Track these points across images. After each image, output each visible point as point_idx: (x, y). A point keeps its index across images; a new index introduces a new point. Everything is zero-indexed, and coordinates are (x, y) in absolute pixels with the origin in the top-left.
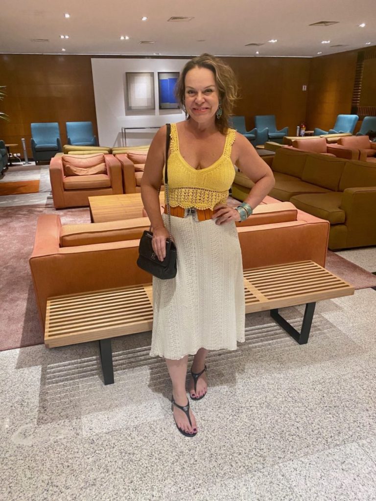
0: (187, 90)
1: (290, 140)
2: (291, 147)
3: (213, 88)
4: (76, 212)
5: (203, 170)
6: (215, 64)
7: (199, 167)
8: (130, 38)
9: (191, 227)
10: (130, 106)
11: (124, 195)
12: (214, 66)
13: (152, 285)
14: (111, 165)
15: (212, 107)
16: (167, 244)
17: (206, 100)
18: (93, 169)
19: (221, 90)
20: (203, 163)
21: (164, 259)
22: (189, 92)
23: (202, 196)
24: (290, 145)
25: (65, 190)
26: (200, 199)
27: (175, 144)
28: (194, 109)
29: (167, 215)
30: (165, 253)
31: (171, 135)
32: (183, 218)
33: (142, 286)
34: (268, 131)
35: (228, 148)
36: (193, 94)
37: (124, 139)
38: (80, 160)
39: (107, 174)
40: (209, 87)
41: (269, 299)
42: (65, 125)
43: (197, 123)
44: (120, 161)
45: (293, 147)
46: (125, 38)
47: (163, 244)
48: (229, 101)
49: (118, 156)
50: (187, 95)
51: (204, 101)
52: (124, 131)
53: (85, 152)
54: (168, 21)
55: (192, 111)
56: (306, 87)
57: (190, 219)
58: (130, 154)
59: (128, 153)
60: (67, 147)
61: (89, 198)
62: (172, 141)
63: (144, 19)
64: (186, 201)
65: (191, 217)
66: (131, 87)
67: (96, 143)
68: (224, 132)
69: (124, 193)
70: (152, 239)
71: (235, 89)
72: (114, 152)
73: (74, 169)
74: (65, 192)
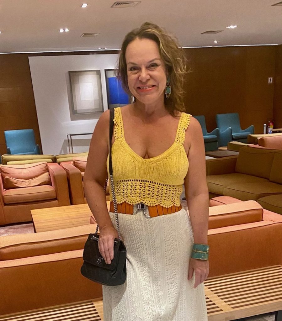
0: (129, 66)
1: (256, 138)
2: (257, 146)
3: (158, 62)
4: (18, 228)
5: (151, 160)
6: (157, 32)
7: (147, 156)
8: (70, 31)
9: (142, 225)
10: (75, 109)
11: (72, 206)
12: (158, 36)
13: (102, 299)
14: (55, 174)
15: (158, 84)
16: (115, 244)
17: (151, 76)
18: (35, 179)
19: (167, 63)
20: (151, 152)
21: (112, 261)
22: (131, 70)
23: (152, 190)
24: (255, 144)
25: (5, 205)
26: (149, 194)
27: (119, 130)
28: (139, 88)
29: (114, 214)
30: (112, 254)
31: (114, 120)
32: (132, 214)
33: (91, 301)
34: (231, 131)
35: (180, 135)
36: (136, 71)
37: (71, 147)
38: (20, 170)
39: (51, 185)
40: (153, 60)
41: (233, 308)
42: (4, 134)
43: (144, 104)
44: (65, 169)
45: (259, 145)
46: (64, 30)
47: (111, 243)
48: (178, 75)
49: (62, 164)
50: (129, 72)
51: (148, 77)
52: (70, 139)
53: (25, 162)
54: (112, 7)
55: (136, 91)
56: (272, 79)
57: (140, 215)
58: (76, 162)
59: (74, 160)
60: (6, 156)
61: (32, 211)
62: (115, 127)
63: (85, 6)
64: (133, 195)
65: (141, 213)
66: (76, 89)
67: (40, 152)
68: (175, 115)
69: (72, 204)
70: (97, 242)
71: (183, 61)
72: (58, 160)
73: (14, 181)
74: (5, 207)
